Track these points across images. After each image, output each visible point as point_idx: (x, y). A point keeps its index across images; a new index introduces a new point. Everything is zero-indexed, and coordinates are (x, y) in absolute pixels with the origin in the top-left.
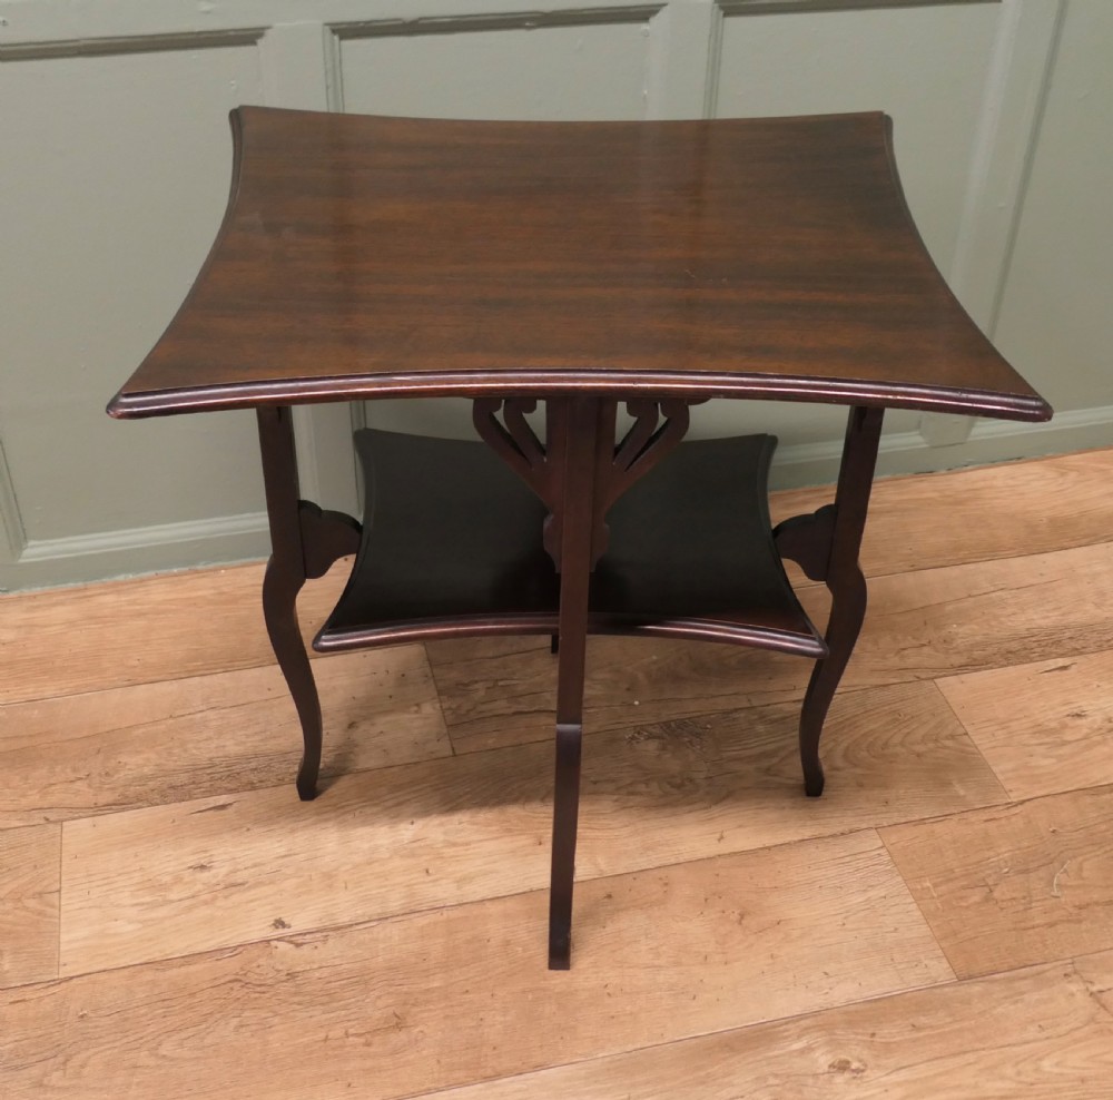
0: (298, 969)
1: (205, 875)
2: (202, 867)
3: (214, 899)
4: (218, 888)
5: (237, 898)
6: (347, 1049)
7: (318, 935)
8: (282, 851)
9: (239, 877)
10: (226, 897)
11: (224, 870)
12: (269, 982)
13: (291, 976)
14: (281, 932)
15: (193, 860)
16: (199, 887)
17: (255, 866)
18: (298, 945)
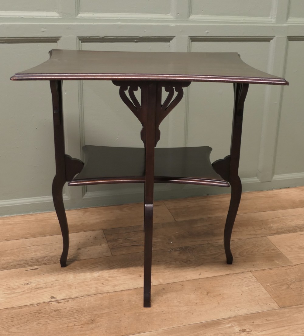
0: (59, 309)
1: (28, 286)
2: (27, 284)
3: (31, 291)
4: (32, 289)
5: (38, 291)
6: (75, 329)
7: (66, 300)
8: (55, 279)
9: (39, 286)
10: (35, 291)
11: (35, 285)
12: (48, 312)
13: (56, 310)
14: (53, 299)
15: (25, 282)
16: (26, 289)
17: (45, 283)
18: (59, 303)
